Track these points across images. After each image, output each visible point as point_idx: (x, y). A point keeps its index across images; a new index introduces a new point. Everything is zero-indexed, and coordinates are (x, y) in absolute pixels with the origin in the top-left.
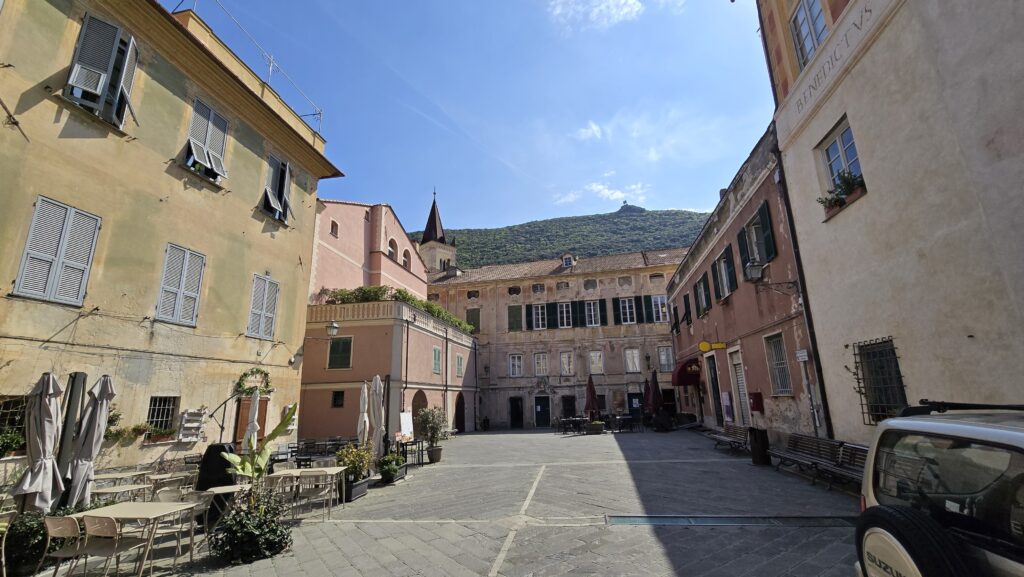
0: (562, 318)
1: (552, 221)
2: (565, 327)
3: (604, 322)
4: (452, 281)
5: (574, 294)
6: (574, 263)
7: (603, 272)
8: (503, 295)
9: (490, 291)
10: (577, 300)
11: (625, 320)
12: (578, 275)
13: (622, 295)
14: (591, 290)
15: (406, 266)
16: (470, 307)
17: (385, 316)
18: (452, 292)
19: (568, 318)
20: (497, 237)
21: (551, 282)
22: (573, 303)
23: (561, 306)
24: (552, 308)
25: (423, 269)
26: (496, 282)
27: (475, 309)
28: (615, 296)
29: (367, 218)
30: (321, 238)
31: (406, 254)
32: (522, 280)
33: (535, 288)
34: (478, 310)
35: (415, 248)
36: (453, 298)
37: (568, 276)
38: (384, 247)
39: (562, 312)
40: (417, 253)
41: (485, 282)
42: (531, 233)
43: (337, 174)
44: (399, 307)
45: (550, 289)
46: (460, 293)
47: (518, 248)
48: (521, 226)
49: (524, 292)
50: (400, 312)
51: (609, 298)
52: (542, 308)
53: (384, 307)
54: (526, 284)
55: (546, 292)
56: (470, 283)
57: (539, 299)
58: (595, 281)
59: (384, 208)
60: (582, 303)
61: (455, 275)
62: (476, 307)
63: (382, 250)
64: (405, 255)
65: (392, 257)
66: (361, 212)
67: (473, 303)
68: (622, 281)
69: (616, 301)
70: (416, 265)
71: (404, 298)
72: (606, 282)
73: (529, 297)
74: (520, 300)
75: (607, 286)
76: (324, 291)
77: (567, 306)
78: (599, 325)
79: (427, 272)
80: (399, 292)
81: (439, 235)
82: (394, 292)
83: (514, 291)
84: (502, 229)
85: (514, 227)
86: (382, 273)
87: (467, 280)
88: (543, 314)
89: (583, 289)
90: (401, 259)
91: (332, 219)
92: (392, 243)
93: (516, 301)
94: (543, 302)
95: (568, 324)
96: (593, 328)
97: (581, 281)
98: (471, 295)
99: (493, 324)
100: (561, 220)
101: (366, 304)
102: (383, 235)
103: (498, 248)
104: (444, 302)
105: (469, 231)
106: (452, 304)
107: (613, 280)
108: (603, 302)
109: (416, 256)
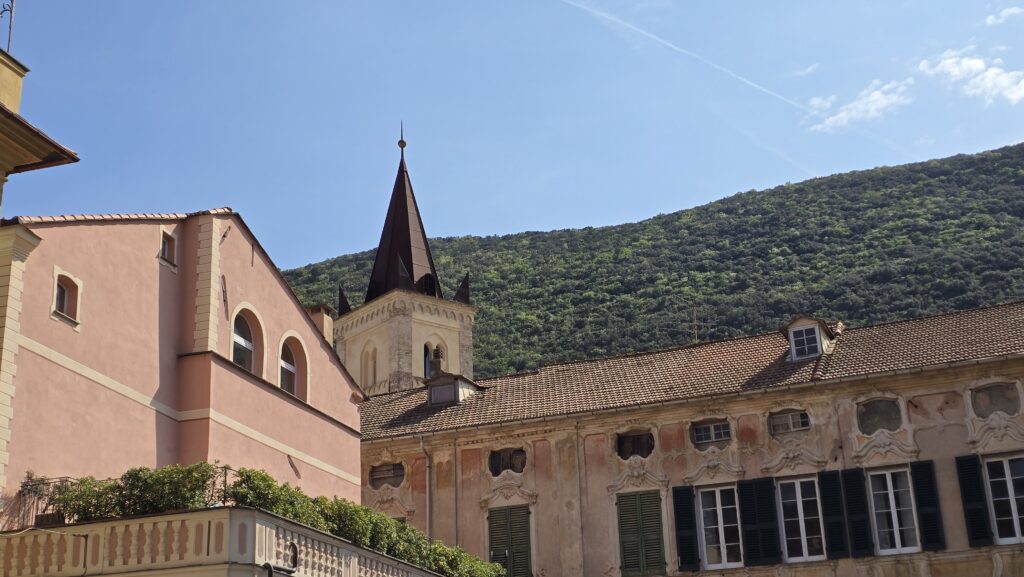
0: (793, 529)
1: (801, 189)
2: (806, 557)
3: (934, 538)
4: (444, 420)
5: (829, 447)
6: (826, 345)
7: (919, 374)
8: (601, 461)
9: (560, 445)
10: (837, 466)
11: (1007, 530)
12: (837, 386)
13: (989, 445)
14: (881, 435)
15: (292, 388)
16: (499, 502)
17: (203, 557)
18: (442, 457)
19: (812, 527)
20: (627, 252)
21: (749, 414)
22: (827, 478)
23: (789, 490)
24: (756, 496)
25: (348, 391)
26: (577, 418)
27: (512, 509)
28: (965, 451)
29: (166, 256)
30: (26, 332)
31: (291, 351)
32: (657, 408)
33: (699, 433)
34: (524, 511)
35: (318, 331)
36: (445, 475)
37: (802, 391)
38: (220, 338)
39: (791, 511)
40: (325, 344)
41: (544, 420)
42: (737, 232)
43: (57, 156)
44: (243, 529)
45: (748, 435)
46: (468, 458)
47: (693, 282)
48: (703, 212)
49: (666, 446)
50: (245, 541)
51: (943, 458)
52: (727, 496)
53: (199, 527)
54: (669, 421)
55: (734, 445)
56: (498, 427)
57: (714, 469)
58: (894, 404)
59: (217, 223)
60: (855, 477)
61: (455, 402)
62: (516, 500)
63: (212, 346)
64: (287, 354)
65: (244, 363)
66: (152, 240)
67: (507, 490)
68: (983, 398)
69: (968, 468)
70: (324, 381)
71: (260, 496)
72: (932, 405)
73: (682, 462)
74: (652, 475)
75: (938, 420)
76: (32, 487)
77: (808, 489)
78: (917, 549)
79: (362, 400)
80: (247, 478)
81: (420, 269)
82: (231, 480)
83: (633, 444)
84: (642, 227)
85: (678, 215)
86: (213, 414)
87: (492, 413)
88: (729, 516)
89: (856, 432)
90: (273, 367)
91: (58, 271)
92: (246, 324)
93: (642, 477)
94: (728, 477)
95: (814, 550)
96: (898, 559)
97: (848, 405)
98: (501, 461)
99: (573, 553)
100: (834, 183)
101: (148, 523)
102: (215, 302)
103: (628, 288)
104: (418, 487)
105: (535, 237)
106: (445, 495)
107: (953, 398)
108: (924, 473)
109: (325, 356)
